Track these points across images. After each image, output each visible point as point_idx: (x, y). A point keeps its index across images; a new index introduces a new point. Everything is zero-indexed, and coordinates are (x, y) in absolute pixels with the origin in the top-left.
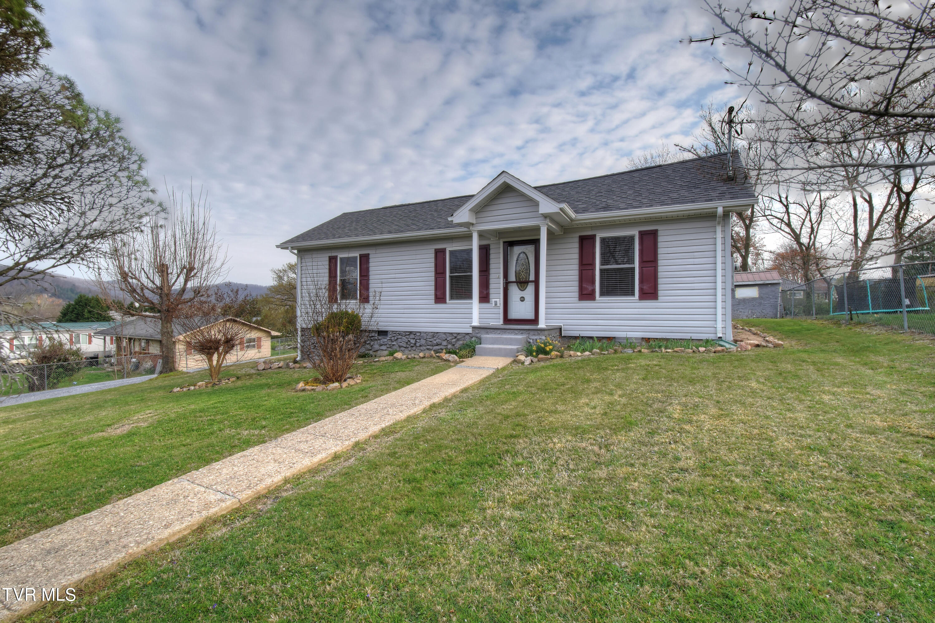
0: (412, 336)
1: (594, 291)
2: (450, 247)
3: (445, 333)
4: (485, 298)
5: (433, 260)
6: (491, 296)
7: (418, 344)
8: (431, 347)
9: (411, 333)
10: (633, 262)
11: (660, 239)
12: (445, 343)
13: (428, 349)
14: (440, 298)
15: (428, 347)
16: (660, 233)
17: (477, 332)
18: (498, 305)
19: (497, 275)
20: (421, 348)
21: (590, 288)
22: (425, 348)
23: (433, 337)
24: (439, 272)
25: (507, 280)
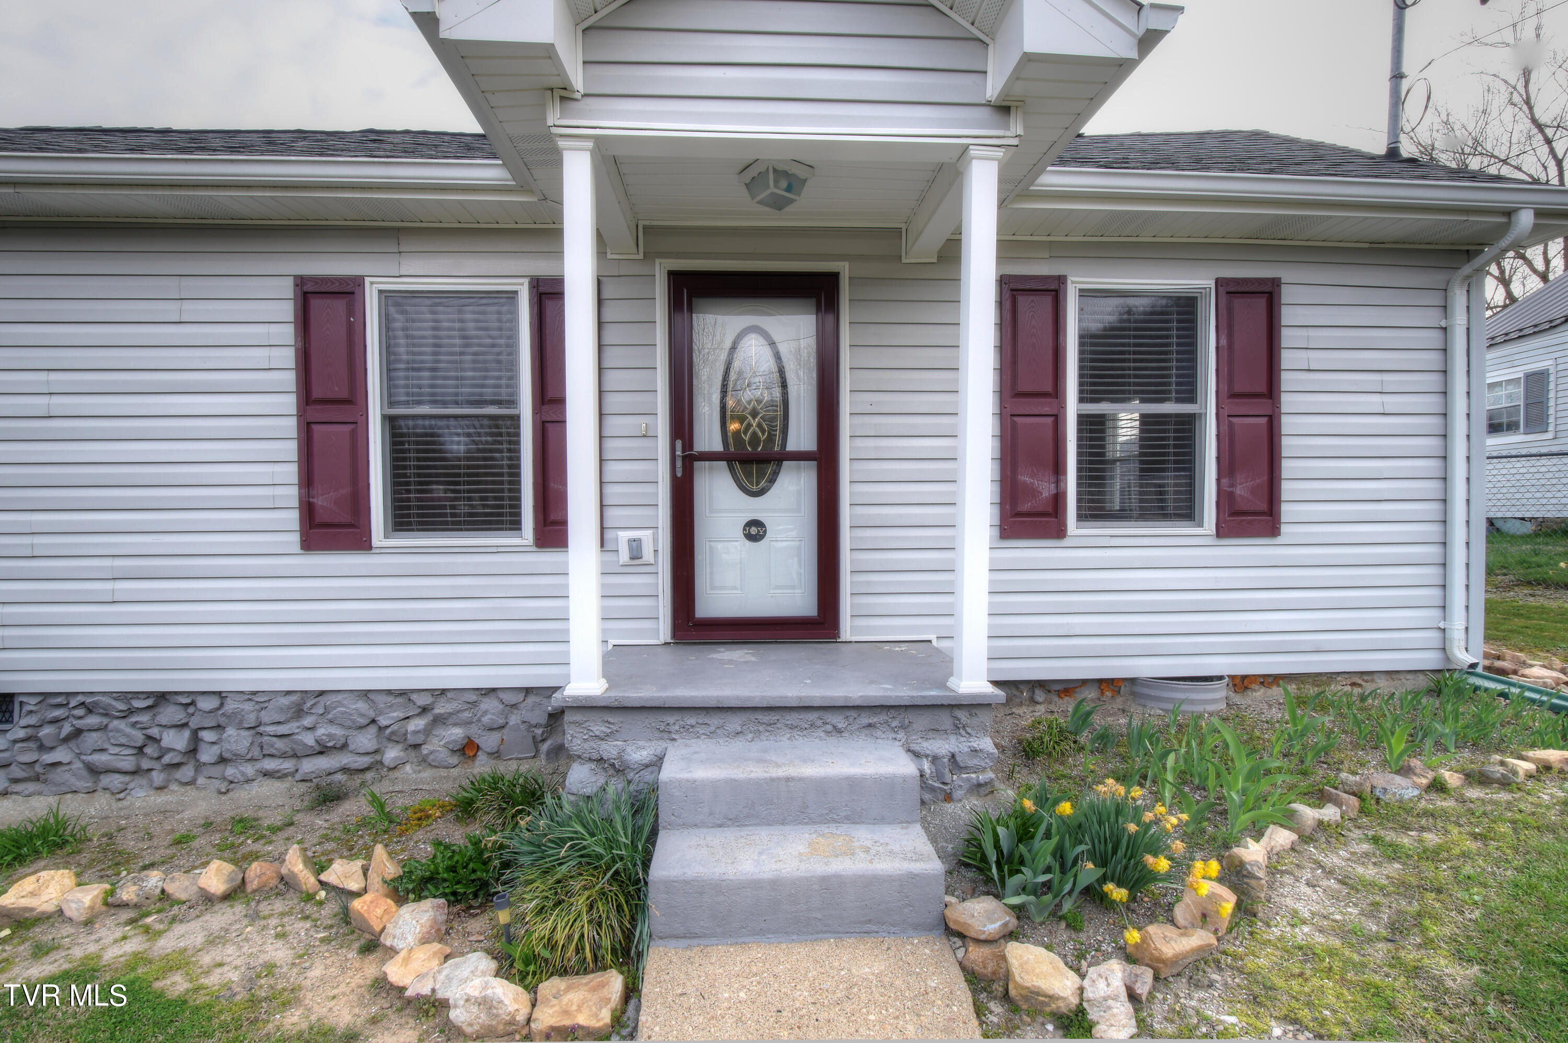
0: (170, 714)
1: (1058, 500)
2: (382, 277)
3: (365, 694)
5: (287, 333)
7: (207, 755)
8: (287, 765)
9: (161, 698)
10: (1189, 393)
11: (1288, 315)
12: (365, 741)
13: (266, 774)
14: (330, 524)
15: (270, 765)
16: (1287, 294)
17: (598, 728)
18: (648, 555)
19: (643, 421)
20: (230, 771)
21: (1046, 489)
22: (250, 770)
23: (299, 712)
24: (326, 395)
25: (688, 443)
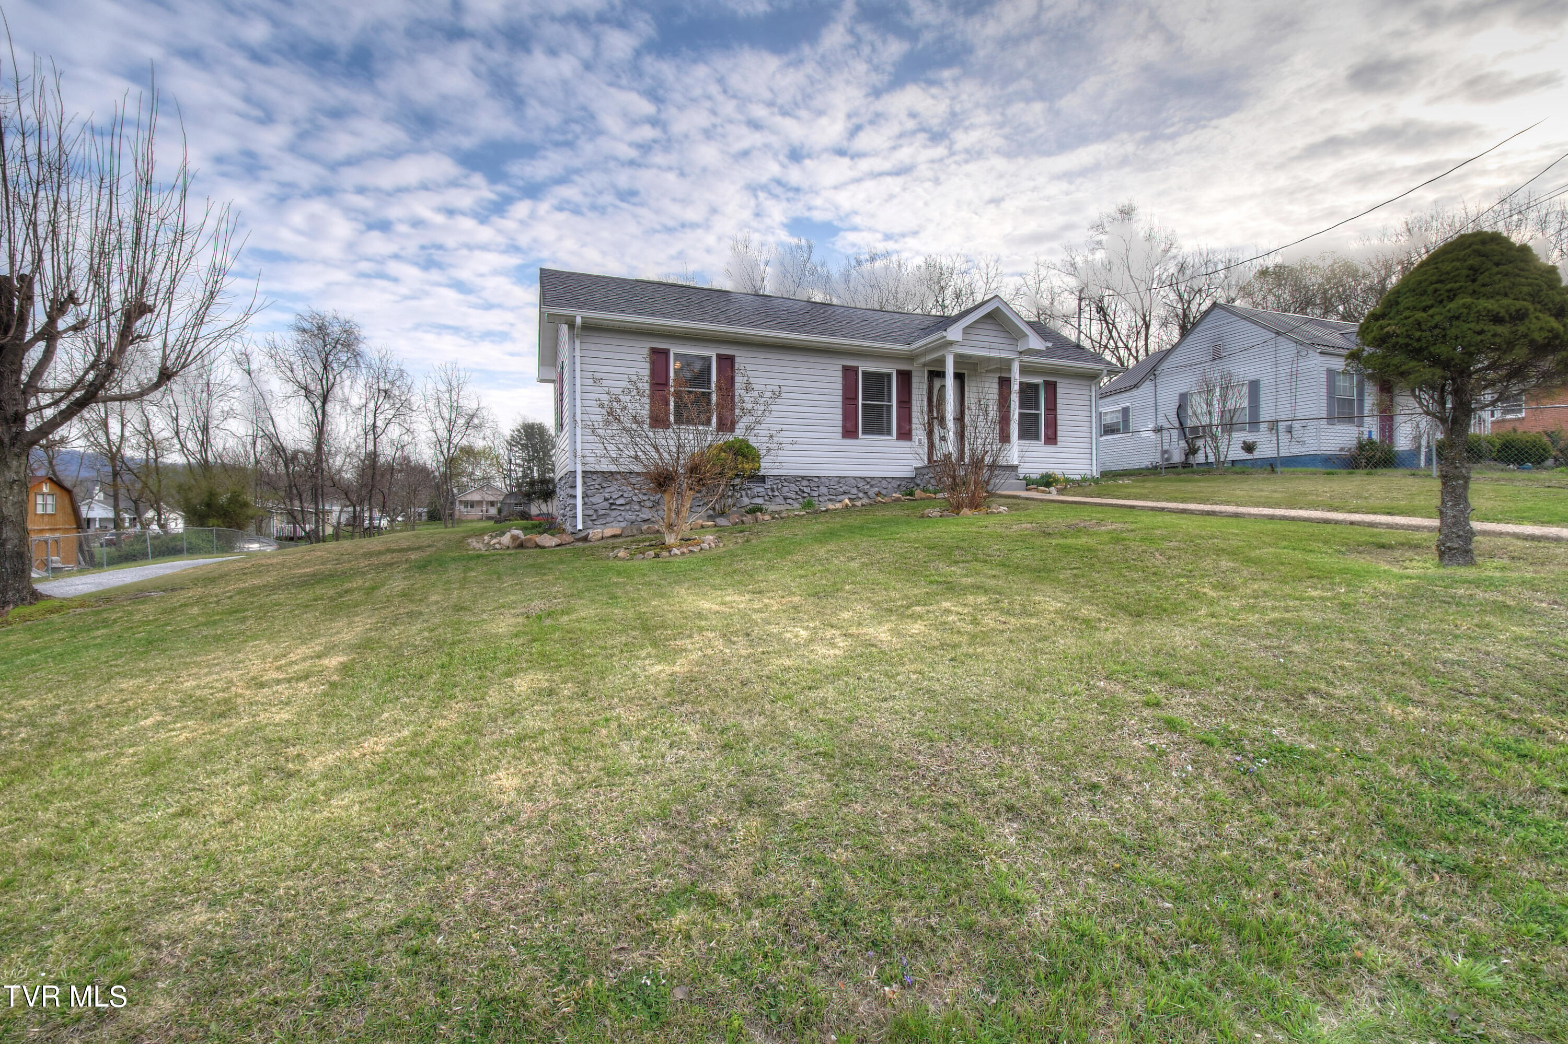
0: (806, 482)
2: (864, 366)
3: (855, 478)
4: (905, 434)
5: (841, 380)
6: (914, 433)
7: (815, 494)
8: (835, 497)
11: (1060, 390)
12: (855, 490)
14: (849, 432)
15: (831, 497)
16: (1058, 385)
18: (922, 442)
20: (821, 499)
22: (826, 498)
24: (849, 398)
25: (931, 415)
